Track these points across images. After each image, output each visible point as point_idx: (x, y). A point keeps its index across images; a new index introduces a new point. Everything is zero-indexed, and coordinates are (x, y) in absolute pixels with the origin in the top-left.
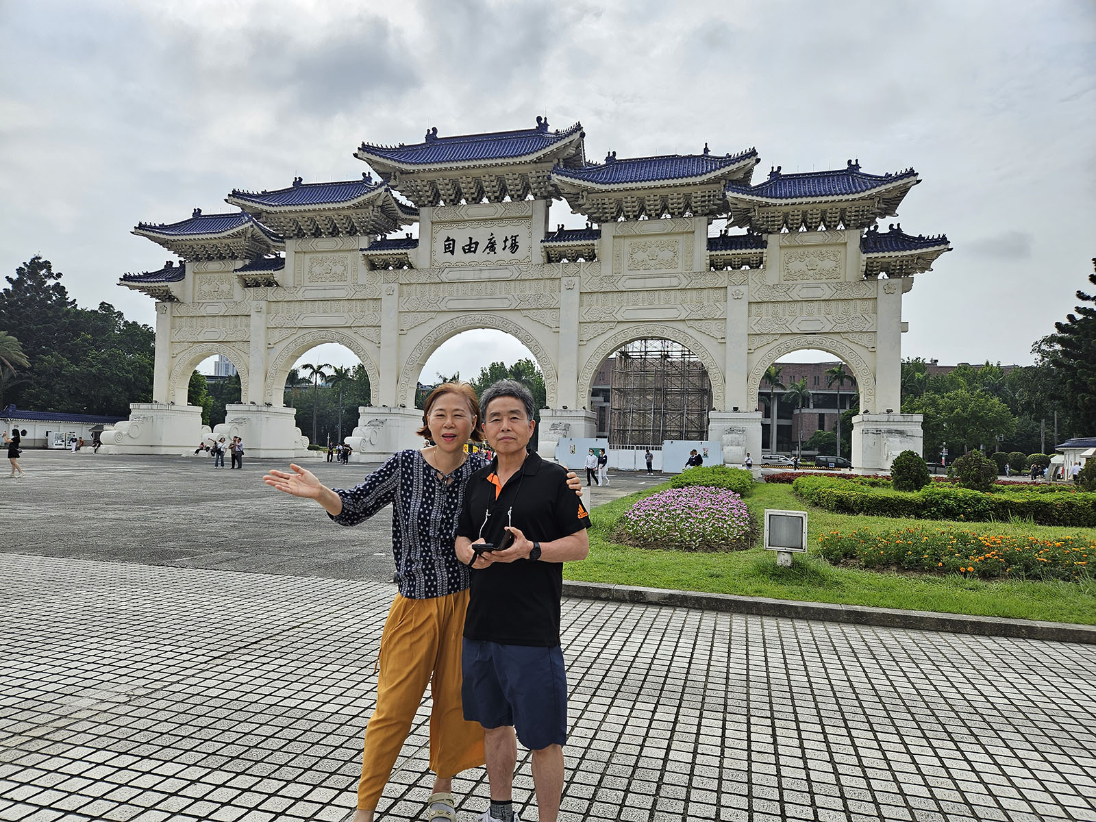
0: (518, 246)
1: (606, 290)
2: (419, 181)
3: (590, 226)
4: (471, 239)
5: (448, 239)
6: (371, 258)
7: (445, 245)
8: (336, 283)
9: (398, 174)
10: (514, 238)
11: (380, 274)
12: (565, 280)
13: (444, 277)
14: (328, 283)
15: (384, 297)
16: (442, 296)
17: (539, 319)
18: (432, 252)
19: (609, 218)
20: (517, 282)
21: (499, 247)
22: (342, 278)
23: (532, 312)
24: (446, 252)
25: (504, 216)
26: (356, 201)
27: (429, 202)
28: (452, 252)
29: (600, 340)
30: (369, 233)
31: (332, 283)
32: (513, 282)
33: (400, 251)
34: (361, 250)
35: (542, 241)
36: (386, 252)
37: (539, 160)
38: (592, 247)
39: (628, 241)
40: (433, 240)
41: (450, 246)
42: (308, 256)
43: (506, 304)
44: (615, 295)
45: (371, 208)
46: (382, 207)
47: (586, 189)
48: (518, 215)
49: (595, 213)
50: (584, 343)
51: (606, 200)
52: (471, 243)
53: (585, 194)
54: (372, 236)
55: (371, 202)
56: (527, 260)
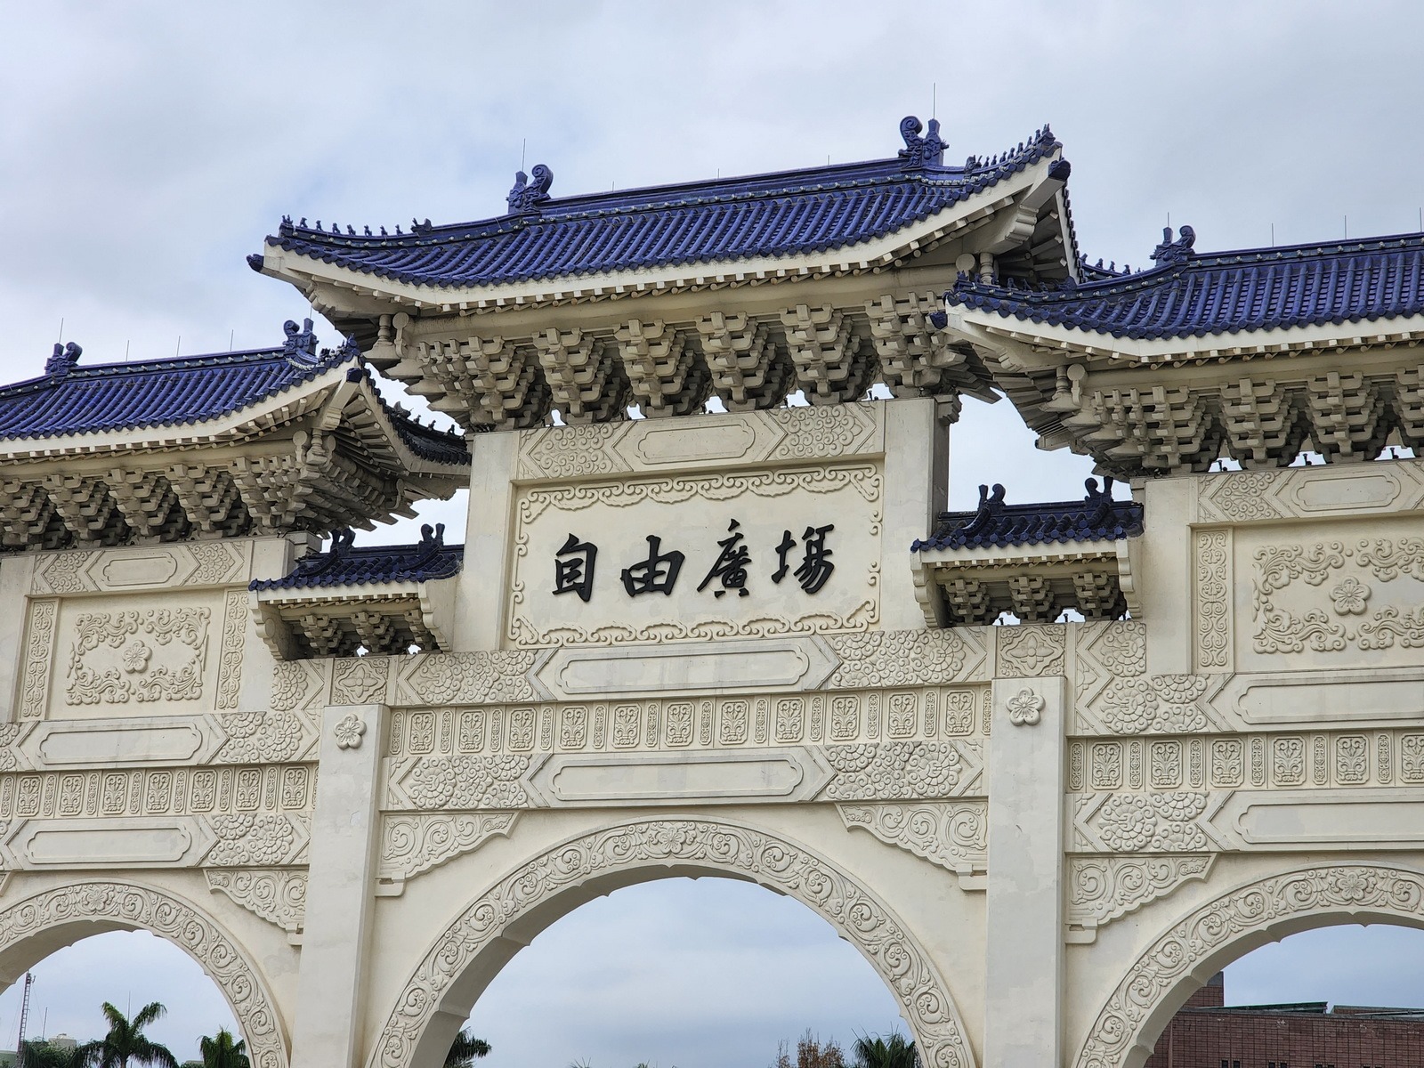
0: (830, 567)
1: (1168, 729)
2: (474, 343)
3: (1101, 489)
4: (654, 541)
5: (572, 544)
6: (291, 615)
7: (560, 566)
8: (163, 707)
9: (400, 322)
10: (817, 538)
11: (319, 672)
12: (1006, 691)
13: (551, 683)
14: (133, 709)
15: (328, 755)
16: (539, 751)
17: (907, 838)
18: (509, 592)
19: (1173, 461)
20: (823, 698)
21: (760, 569)
22: (187, 687)
23: (880, 811)
24: (560, 591)
25: (778, 456)
26: (247, 416)
27: (510, 413)
28: (585, 593)
29: (1151, 928)
30: (293, 528)
31: (147, 709)
32: (810, 703)
33: (393, 589)
34: (257, 586)
35: (918, 546)
36: (344, 592)
37: (905, 261)
38: (1109, 567)
39: (1249, 547)
40: (513, 549)
41: (576, 570)
42: (71, 615)
43: (780, 783)
44: (1208, 749)
45: (300, 439)
46: (340, 434)
47: (1076, 358)
48: (831, 452)
49: (1117, 443)
50: (1088, 936)
51: (1158, 395)
52: (655, 558)
53: (1076, 374)
54: (300, 537)
55: (302, 420)
56: (862, 618)
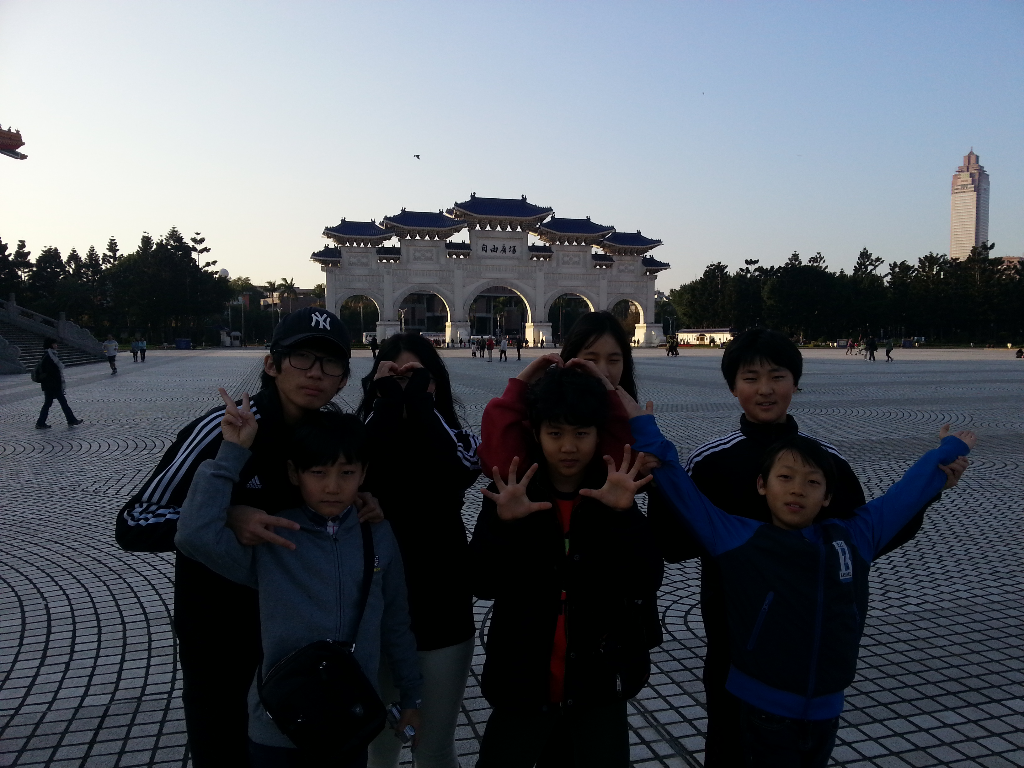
0: (516, 251)
1: (554, 272)
5: (484, 245)
7: (482, 248)
8: (428, 262)
10: (514, 247)
12: (537, 268)
14: (423, 261)
17: (527, 283)
18: (476, 250)
21: (507, 250)
22: (431, 259)
24: (483, 251)
25: (509, 237)
28: (486, 251)
29: (552, 293)
35: (525, 250)
39: (561, 253)
41: (484, 248)
43: (512, 276)
48: (516, 237)
52: (494, 248)
56: (520, 257)
